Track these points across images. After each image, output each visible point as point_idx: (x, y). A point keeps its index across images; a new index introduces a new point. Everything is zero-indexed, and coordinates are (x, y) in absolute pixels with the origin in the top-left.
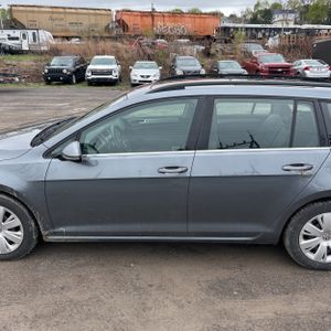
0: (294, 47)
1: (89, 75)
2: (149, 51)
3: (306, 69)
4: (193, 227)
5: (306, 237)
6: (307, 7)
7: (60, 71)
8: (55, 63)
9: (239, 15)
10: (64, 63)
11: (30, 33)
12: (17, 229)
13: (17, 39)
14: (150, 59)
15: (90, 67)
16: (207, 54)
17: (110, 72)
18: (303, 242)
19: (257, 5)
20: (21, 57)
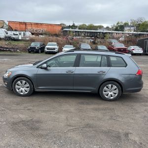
0: (130, 41)
1: (46, 50)
2: (71, 41)
3: (133, 50)
4: (75, 88)
5: (105, 91)
6: (139, 24)
7: (35, 48)
8: (33, 45)
9: (110, 27)
10: (36, 45)
11: (22, 33)
12: (28, 87)
13: (17, 35)
14: (70, 44)
15: (47, 47)
16: (94, 43)
17: (54, 49)
18: (104, 93)
19: (118, 23)
20: (19, 42)
